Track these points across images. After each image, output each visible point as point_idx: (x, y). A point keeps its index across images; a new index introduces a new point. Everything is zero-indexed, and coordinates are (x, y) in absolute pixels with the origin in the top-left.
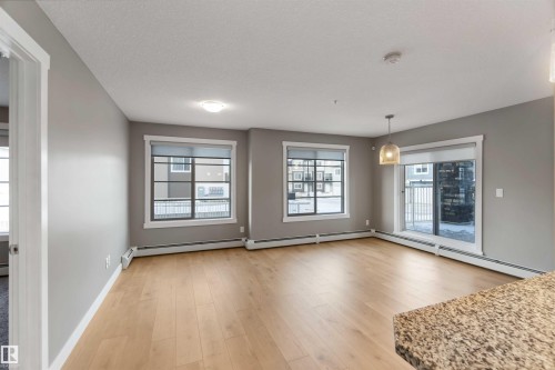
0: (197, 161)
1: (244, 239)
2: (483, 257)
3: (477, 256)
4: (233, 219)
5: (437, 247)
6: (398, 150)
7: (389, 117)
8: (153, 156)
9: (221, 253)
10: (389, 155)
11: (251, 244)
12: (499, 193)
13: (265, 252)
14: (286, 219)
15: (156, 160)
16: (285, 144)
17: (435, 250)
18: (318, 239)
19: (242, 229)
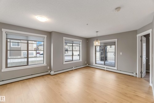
0: (29, 42)
1: (49, 71)
2: (117, 70)
3: (116, 70)
4: (45, 64)
5: (106, 68)
6: (99, 41)
7: (97, 32)
8: (7, 38)
9: (41, 77)
10: (97, 43)
11: (52, 73)
12: (121, 54)
13: (58, 75)
14: (64, 63)
15: (9, 40)
16: (64, 38)
17: (105, 69)
18: (74, 68)
19: (48, 68)
